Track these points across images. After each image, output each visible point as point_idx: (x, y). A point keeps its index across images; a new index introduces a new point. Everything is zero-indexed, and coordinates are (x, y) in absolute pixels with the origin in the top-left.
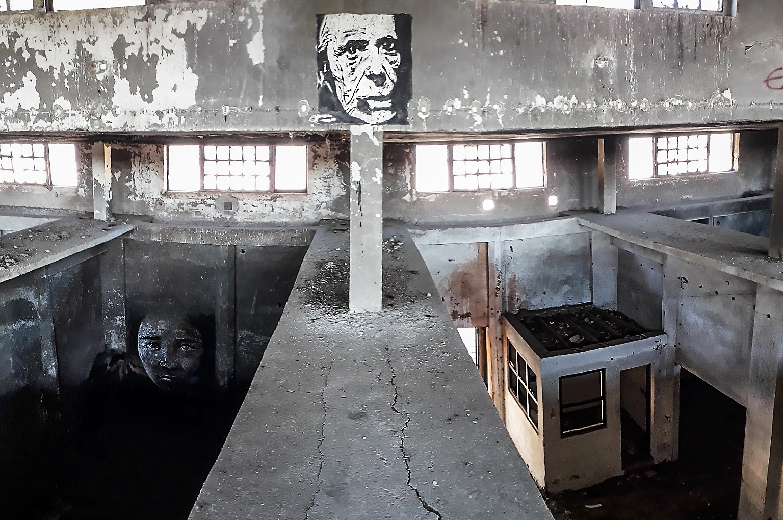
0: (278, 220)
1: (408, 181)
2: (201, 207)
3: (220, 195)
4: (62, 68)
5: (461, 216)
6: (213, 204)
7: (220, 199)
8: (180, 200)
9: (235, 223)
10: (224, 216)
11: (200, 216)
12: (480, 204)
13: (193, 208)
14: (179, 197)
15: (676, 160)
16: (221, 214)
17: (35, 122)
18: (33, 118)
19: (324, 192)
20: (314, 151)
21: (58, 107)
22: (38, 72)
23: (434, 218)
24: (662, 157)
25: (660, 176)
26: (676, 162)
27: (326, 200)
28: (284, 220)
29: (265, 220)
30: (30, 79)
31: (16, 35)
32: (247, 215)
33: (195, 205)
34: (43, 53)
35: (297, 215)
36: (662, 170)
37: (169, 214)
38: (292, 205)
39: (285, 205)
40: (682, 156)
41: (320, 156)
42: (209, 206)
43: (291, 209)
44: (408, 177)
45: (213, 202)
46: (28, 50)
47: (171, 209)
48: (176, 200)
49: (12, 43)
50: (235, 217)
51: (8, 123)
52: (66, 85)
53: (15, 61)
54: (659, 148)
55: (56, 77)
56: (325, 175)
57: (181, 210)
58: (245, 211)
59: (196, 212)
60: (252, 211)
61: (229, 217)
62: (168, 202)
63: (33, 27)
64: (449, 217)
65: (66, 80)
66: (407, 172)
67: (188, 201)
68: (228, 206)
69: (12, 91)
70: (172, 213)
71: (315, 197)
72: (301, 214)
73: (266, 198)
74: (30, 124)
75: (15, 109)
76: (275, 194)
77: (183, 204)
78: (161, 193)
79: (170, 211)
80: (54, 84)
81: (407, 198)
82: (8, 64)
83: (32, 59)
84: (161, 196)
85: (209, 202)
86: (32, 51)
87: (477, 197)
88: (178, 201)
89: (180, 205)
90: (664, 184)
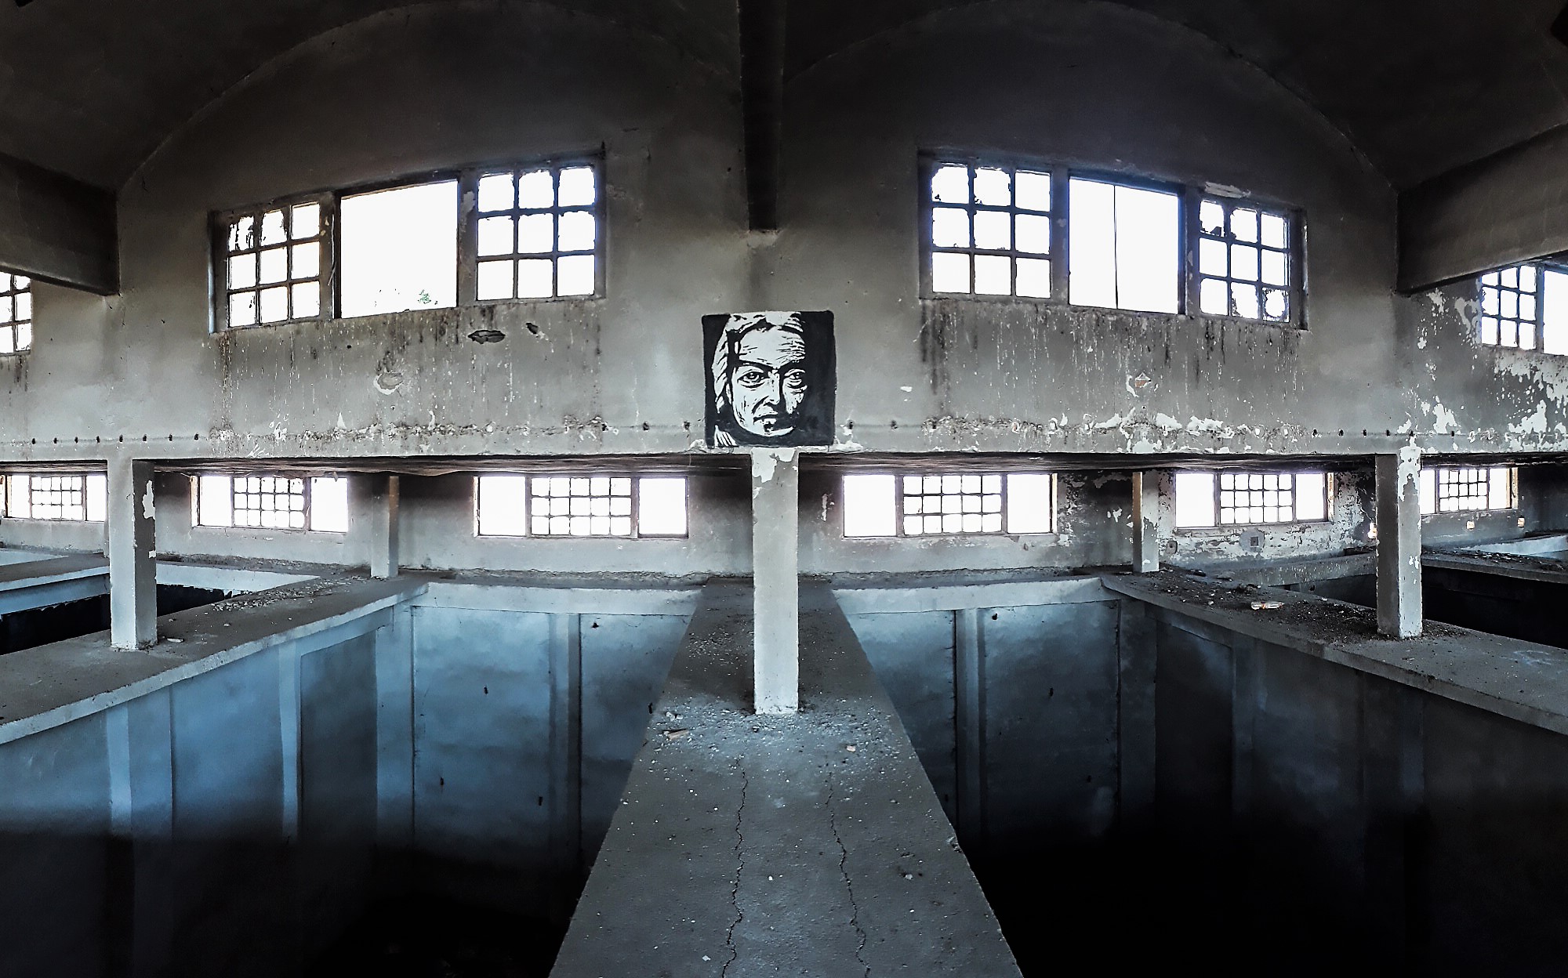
0: (1306, 553)
2: (1223, 546)
3: (1245, 529)
4: (1563, 400)
6: (1237, 541)
7: (1245, 534)
8: (1198, 539)
9: (1262, 561)
10: (1249, 554)
11: (1223, 557)
13: (1214, 547)
14: (1196, 535)
16: (1246, 551)
17: (1543, 444)
18: (1541, 440)
19: (1347, 519)
20: (1339, 478)
21: (1558, 431)
22: (1547, 401)
27: (1349, 528)
28: (1313, 552)
29: (1294, 554)
30: (1542, 406)
31: (1536, 369)
32: (1275, 550)
33: (1215, 543)
34: (1551, 386)
35: (1325, 545)
37: (1184, 556)
38: (1319, 535)
39: (1312, 537)
41: (1343, 484)
42: (1233, 543)
43: (1319, 540)
45: (1237, 538)
46: (1543, 382)
47: (1187, 550)
48: (1193, 539)
49: (1532, 375)
50: (1261, 554)
51: (1524, 444)
52: (1564, 414)
53: (1533, 391)
55: (1559, 407)
56: (1348, 502)
57: (1199, 551)
58: (1272, 546)
59: (1217, 552)
60: (1279, 546)
61: (1255, 554)
62: (1182, 542)
63: (1548, 365)
65: (1565, 409)
67: (1207, 539)
68: (1254, 541)
69: (1529, 416)
70: (1188, 555)
71: (1340, 526)
72: (1328, 544)
73: (1295, 530)
74: (1539, 445)
75: (1529, 433)
76: (1303, 526)
77: (1201, 543)
78: (1174, 532)
79: (1184, 553)
80: (1556, 412)
82: (1528, 392)
83: (1544, 390)
84: (1173, 535)
85: (1232, 539)
86: (1545, 384)
88: (1195, 540)
89: (1198, 544)
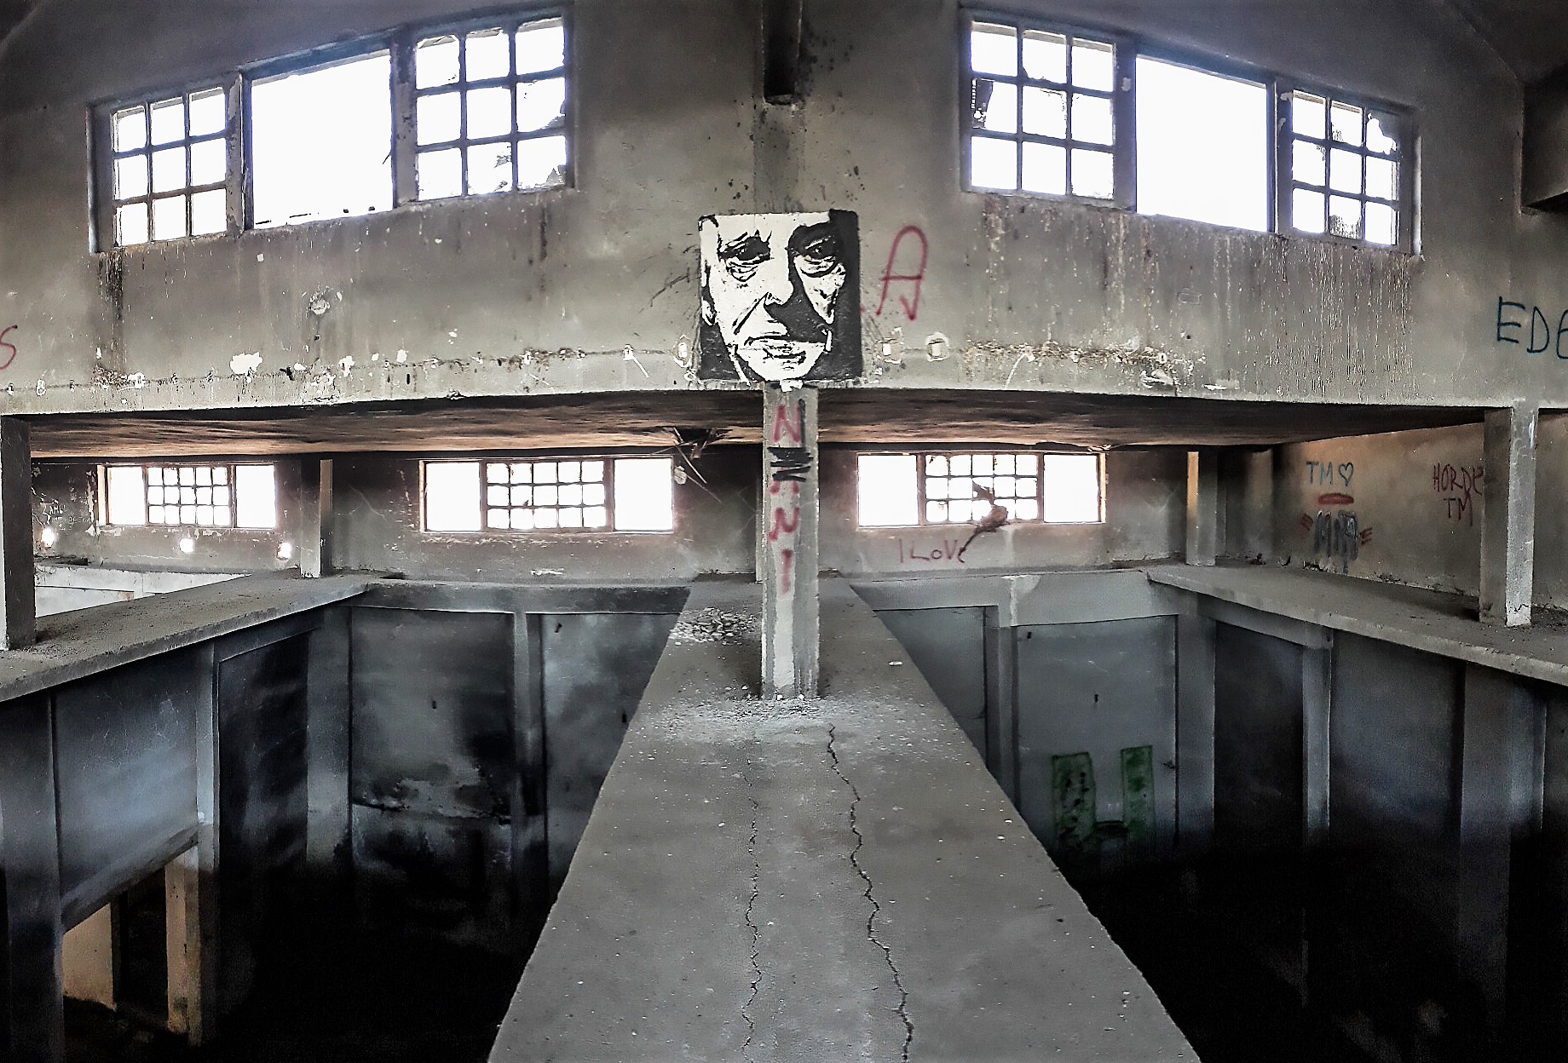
1: (91, 510)
5: (152, 559)
12: (176, 545)
15: (530, 504)
23: (120, 559)
24: (497, 496)
25: (493, 530)
26: (530, 508)
36: (497, 519)
40: (545, 496)
44: (91, 505)
54: (490, 481)
64: (137, 559)
66: (90, 498)
81: (91, 530)
87: (170, 535)
90: (492, 543)
